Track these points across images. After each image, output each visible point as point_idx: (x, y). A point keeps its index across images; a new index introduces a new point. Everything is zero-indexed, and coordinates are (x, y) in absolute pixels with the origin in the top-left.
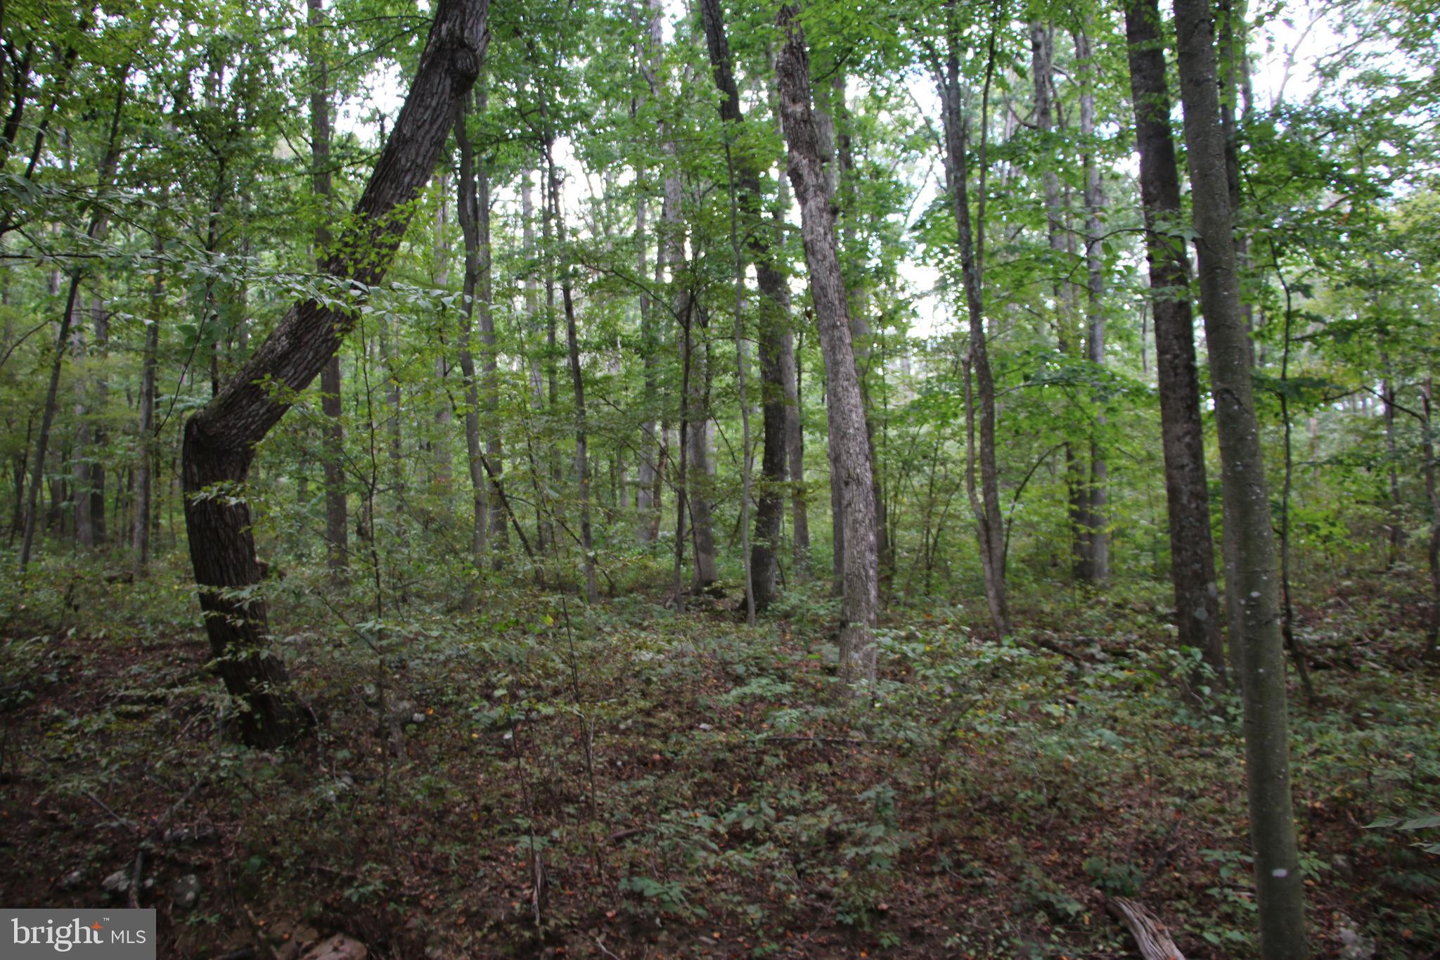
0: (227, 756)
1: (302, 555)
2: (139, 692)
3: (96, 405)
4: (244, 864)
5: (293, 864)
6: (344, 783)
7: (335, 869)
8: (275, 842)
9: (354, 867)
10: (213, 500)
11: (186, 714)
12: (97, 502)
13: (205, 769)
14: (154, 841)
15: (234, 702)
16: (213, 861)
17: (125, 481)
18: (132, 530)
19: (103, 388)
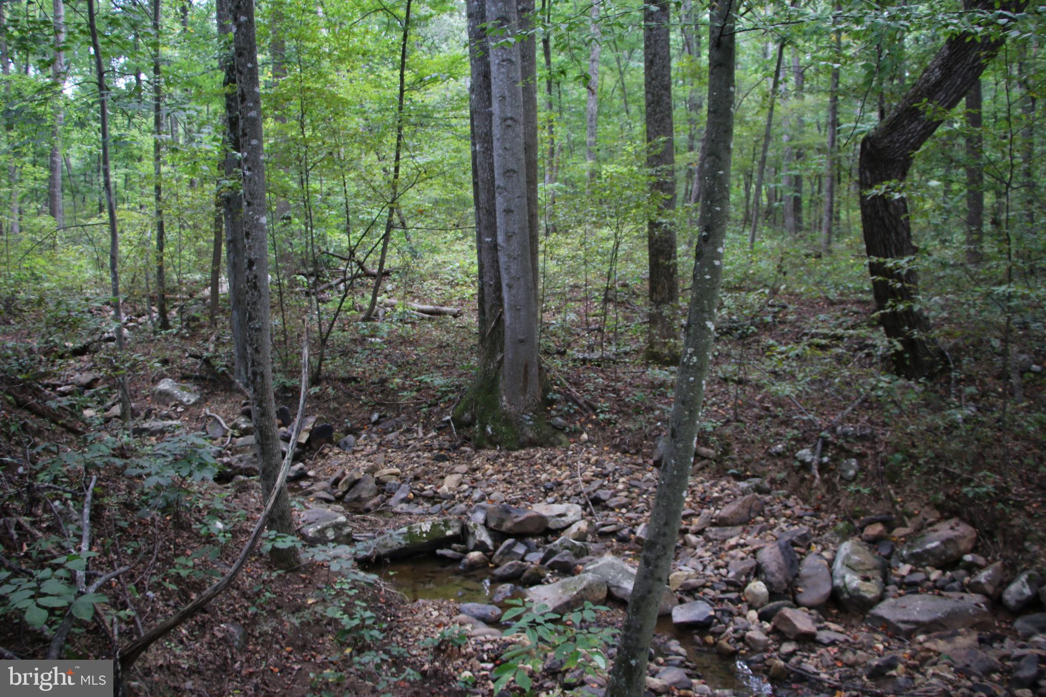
0: (885, 380)
1: (946, 241)
2: (826, 331)
3: (796, 134)
4: (890, 457)
5: (926, 463)
6: (970, 410)
7: (958, 471)
8: (914, 446)
9: (972, 472)
10: (882, 196)
11: (856, 350)
12: (797, 201)
13: (868, 387)
14: (830, 432)
15: (890, 342)
16: (869, 452)
17: (816, 187)
18: (820, 222)
19: (801, 121)
